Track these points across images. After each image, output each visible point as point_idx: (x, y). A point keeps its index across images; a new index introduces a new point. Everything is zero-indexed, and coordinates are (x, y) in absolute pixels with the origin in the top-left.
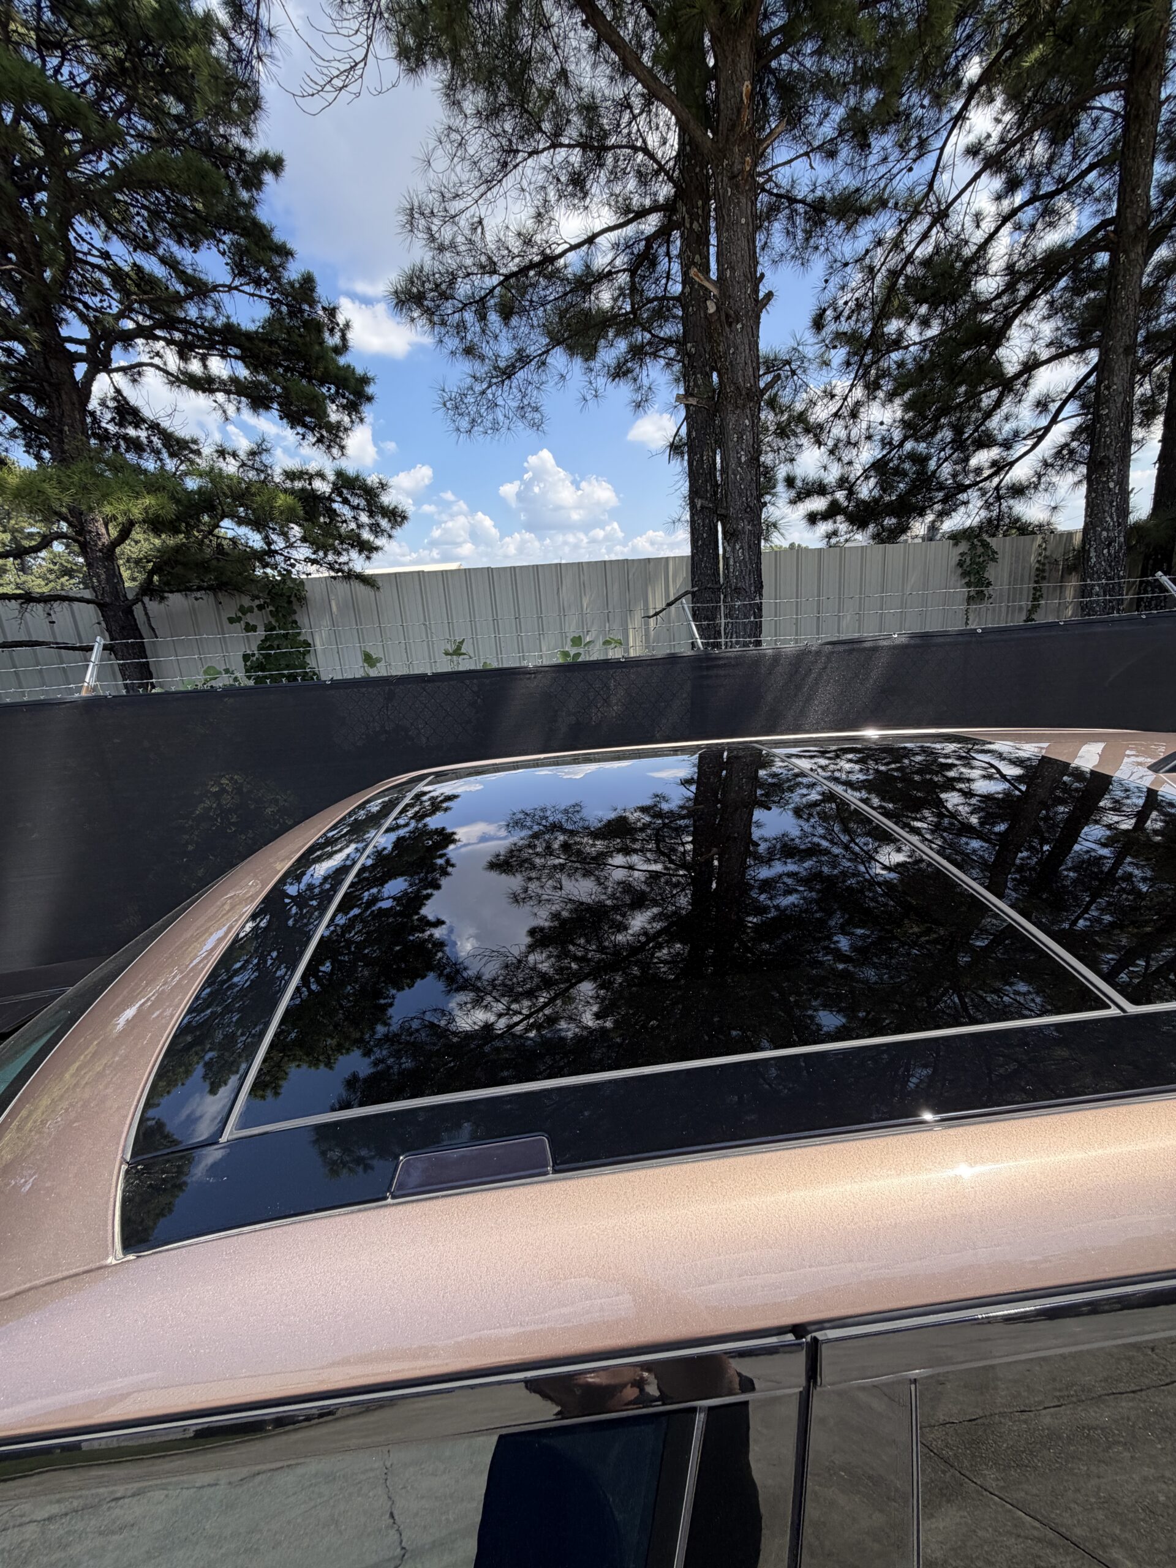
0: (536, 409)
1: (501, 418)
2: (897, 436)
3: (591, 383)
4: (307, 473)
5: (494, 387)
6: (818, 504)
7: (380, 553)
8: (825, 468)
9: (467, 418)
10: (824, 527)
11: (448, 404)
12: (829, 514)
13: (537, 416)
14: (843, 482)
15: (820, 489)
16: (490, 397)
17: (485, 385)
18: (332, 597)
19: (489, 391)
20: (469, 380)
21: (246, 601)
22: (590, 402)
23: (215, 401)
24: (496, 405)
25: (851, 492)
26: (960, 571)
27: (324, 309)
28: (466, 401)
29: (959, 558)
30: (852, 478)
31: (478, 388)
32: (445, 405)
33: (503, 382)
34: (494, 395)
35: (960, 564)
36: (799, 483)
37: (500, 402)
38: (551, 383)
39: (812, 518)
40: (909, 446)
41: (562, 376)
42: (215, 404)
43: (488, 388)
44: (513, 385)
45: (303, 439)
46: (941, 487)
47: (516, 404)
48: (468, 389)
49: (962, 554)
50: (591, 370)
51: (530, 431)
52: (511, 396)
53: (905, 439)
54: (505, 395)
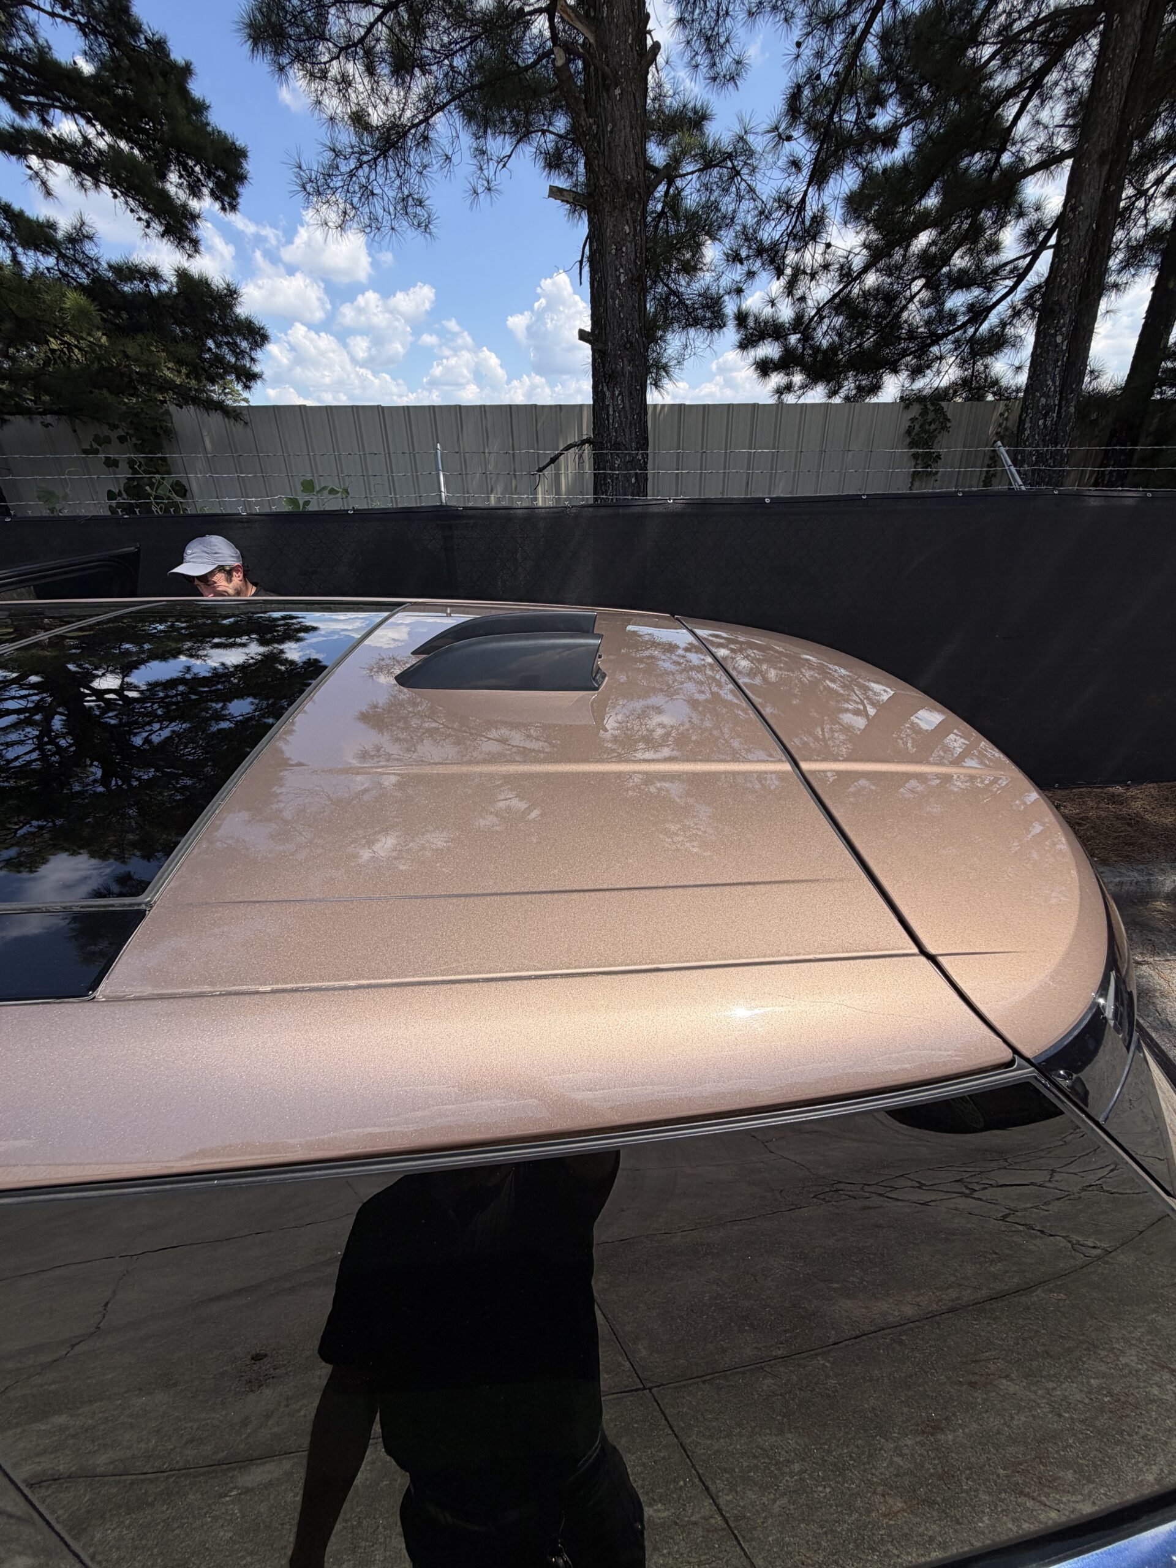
0: (420, 203)
1: (380, 212)
2: (857, 263)
3: (481, 169)
4: (138, 271)
5: (366, 167)
6: (769, 350)
7: (259, 382)
8: (773, 303)
9: (335, 208)
10: (777, 379)
11: (308, 187)
12: (785, 364)
13: (422, 212)
14: (799, 323)
15: (772, 330)
16: (363, 180)
17: (353, 164)
18: (205, 433)
19: (360, 173)
20: (332, 154)
21: (105, 431)
22: (482, 196)
23: (30, 167)
24: (373, 194)
25: (806, 338)
26: (908, 440)
27: (148, 41)
28: (331, 185)
29: (909, 423)
30: (806, 317)
31: (345, 168)
32: (305, 189)
33: (375, 159)
34: (367, 178)
35: (909, 432)
36: (751, 323)
37: (377, 191)
38: (436, 167)
39: (764, 368)
40: (871, 279)
41: (448, 158)
42: (30, 172)
43: (357, 168)
44: (390, 167)
45: (148, 226)
46: (912, 335)
47: (395, 194)
48: (331, 168)
49: (913, 420)
50: (483, 153)
51: (416, 233)
52: (388, 182)
53: (865, 270)
54: (381, 181)
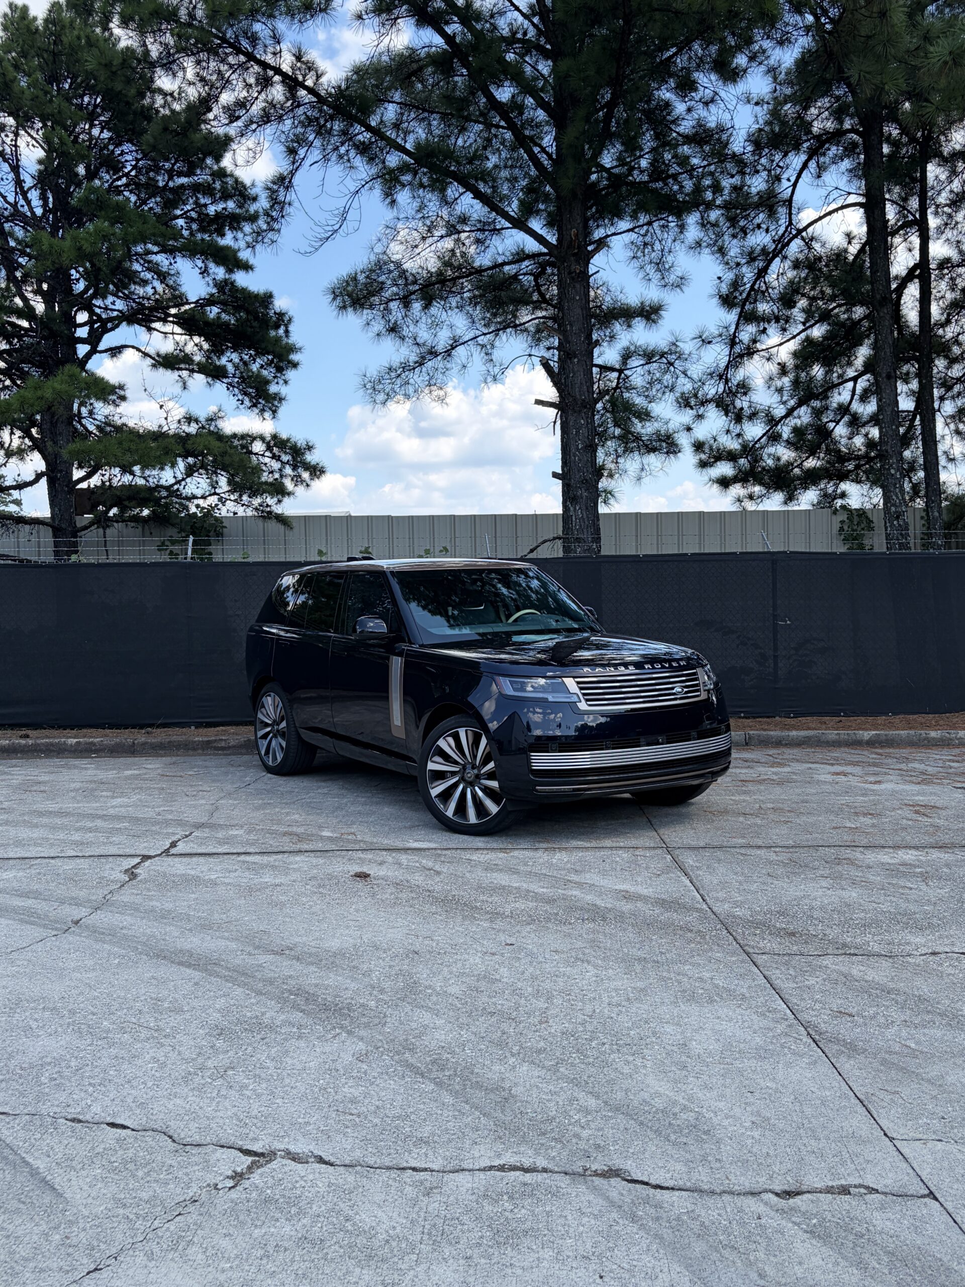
1: (412, 392)
2: (778, 413)
5: (407, 372)
7: (291, 498)
9: (383, 394)
11: (368, 385)
13: (441, 393)
14: (744, 451)
15: (720, 455)
16: (404, 378)
19: (403, 375)
20: (387, 370)
23: (180, 377)
24: (408, 384)
28: (383, 381)
30: (749, 447)
32: (365, 386)
33: (414, 369)
34: (407, 377)
35: (841, 531)
36: (707, 448)
37: (411, 381)
38: (455, 370)
39: (724, 483)
41: (464, 366)
42: (180, 380)
44: (423, 371)
45: (241, 404)
49: (842, 522)
52: (420, 378)
54: (416, 377)
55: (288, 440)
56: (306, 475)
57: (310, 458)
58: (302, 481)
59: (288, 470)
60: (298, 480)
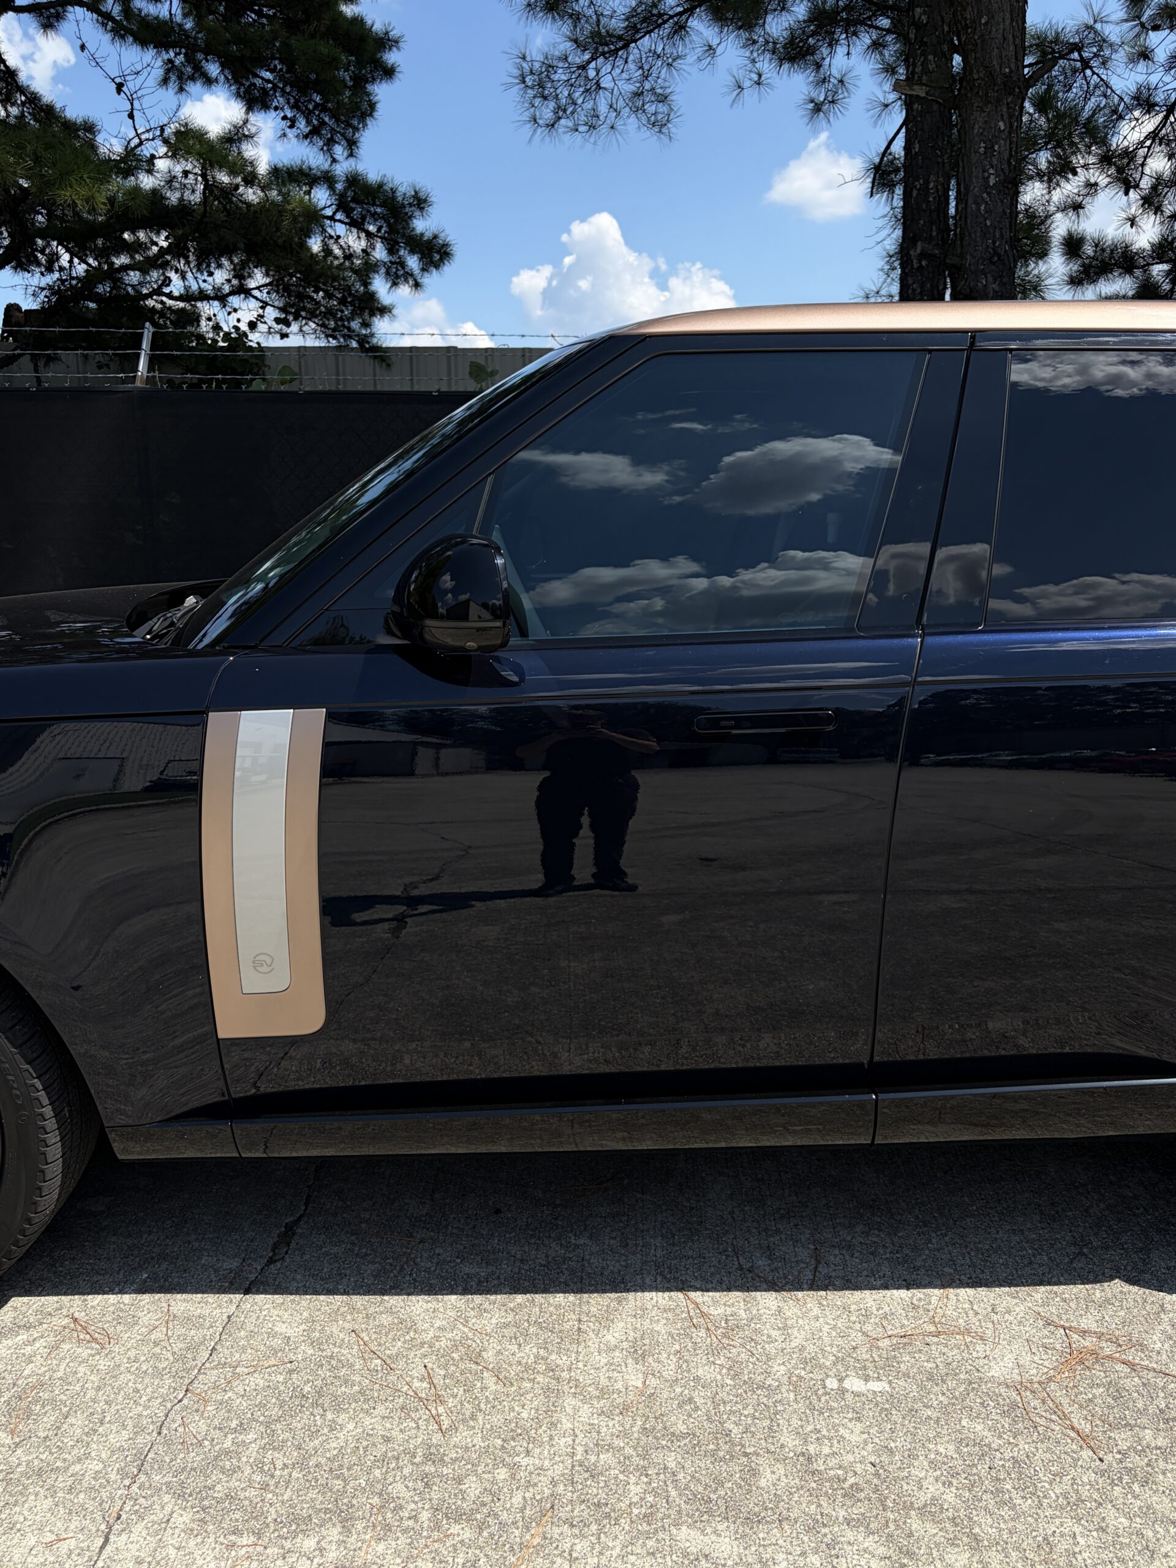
0: (663, 99)
1: (604, 109)
6: (1119, 284)
9: (552, 105)
11: (529, 80)
13: (662, 108)
14: (1168, 249)
15: (1122, 261)
16: (593, 74)
17: (587, 56)
19: (593, 65)
20: (563, 45)
22: (747, 92)
28: (554, 77)
31: (576, 59)
32: (524, 82)
33: (615, 52)
34: (598, 71)
41: (709, 50)
43: (592, 59)
45: (291, 127)
47: (631, 88)
48: (560, 59)
50: (751, 45)
51: (646, 133)
52: (624, 75)
54: (616, 72)
55: (381, 185)
56: (413, 262)
57: (421, 225)
58: (408, 275)
59: (380, 253)
60: (398, 274)
